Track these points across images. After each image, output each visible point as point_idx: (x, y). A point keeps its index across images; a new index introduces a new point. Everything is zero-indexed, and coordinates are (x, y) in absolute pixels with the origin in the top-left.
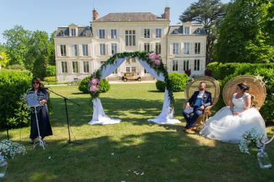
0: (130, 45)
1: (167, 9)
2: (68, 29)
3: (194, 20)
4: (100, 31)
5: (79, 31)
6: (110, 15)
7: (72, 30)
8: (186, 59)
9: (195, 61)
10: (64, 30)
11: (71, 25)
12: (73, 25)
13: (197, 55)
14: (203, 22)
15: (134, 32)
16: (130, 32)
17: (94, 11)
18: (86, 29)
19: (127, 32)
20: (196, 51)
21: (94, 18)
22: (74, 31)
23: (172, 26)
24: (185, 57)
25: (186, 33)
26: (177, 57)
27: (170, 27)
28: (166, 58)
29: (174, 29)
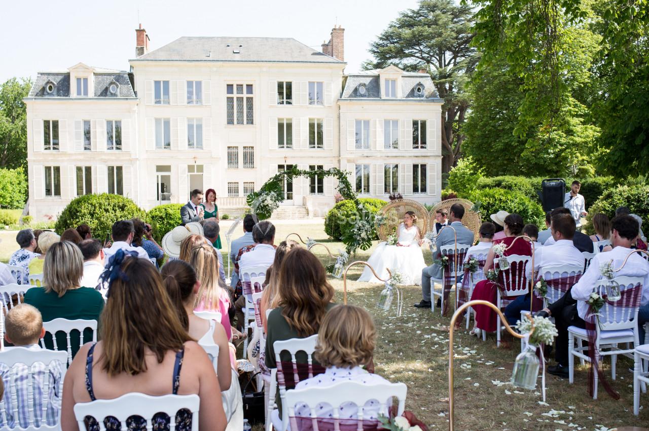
0: (240, 122)
1: (337, 32)
2: (67, 78)
3: (411, 55)
4: (157, 83)
5: (98, 83)
6: (182, 41)
7: (79, 80)
8: (392, 162)
9: (415, 167)
10: (56, 81)
11: (76, 68)
12: (81, 66)
13: (420, 151)
14: (435, 61)
15: (250, 87)
16: (240, 87)
17: (140, 32)
18: (118, 78)
19: (230, 87)
20: (415, 141)
21: (141, 51)
22: (83, 83)
23: (350, 76)
24: (388, 157)
25: (387, 95)
26: (367, 157)
27: (347, 77)
28: (337, 159)
29: (357, 84)
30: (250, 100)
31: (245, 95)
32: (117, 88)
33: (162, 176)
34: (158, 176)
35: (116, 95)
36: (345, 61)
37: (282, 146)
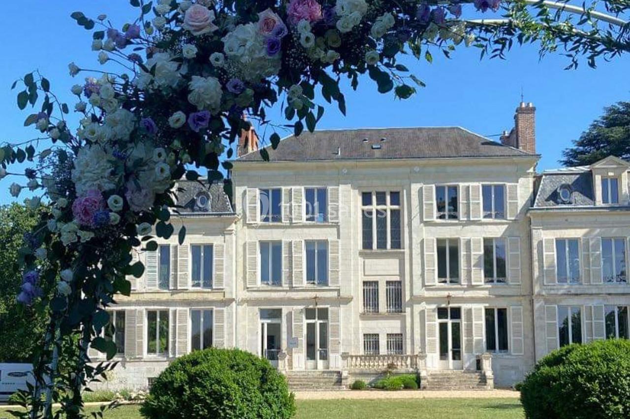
0: (382, 245)
1: (525, 113)
4: (264, 192)
5: (182, 194)
8: (617, 303)
15: (395, 195)
16: (381, 195)
19: (367, 197)
21: (243, 150)
23: (546, 175)
24: (610, 294)
25: (605, 200)
26: (577, 295)
27: (541, 177)
28: (528, 299)
29: (557, 186)
30: (396, 214)
31: (389, 207)
32: (208, 199)
33: (268, 325)
34: (263, 324)
35: (207, 211)
36: (537, 153)
37: (443, 279)
